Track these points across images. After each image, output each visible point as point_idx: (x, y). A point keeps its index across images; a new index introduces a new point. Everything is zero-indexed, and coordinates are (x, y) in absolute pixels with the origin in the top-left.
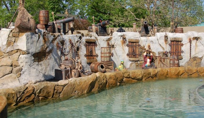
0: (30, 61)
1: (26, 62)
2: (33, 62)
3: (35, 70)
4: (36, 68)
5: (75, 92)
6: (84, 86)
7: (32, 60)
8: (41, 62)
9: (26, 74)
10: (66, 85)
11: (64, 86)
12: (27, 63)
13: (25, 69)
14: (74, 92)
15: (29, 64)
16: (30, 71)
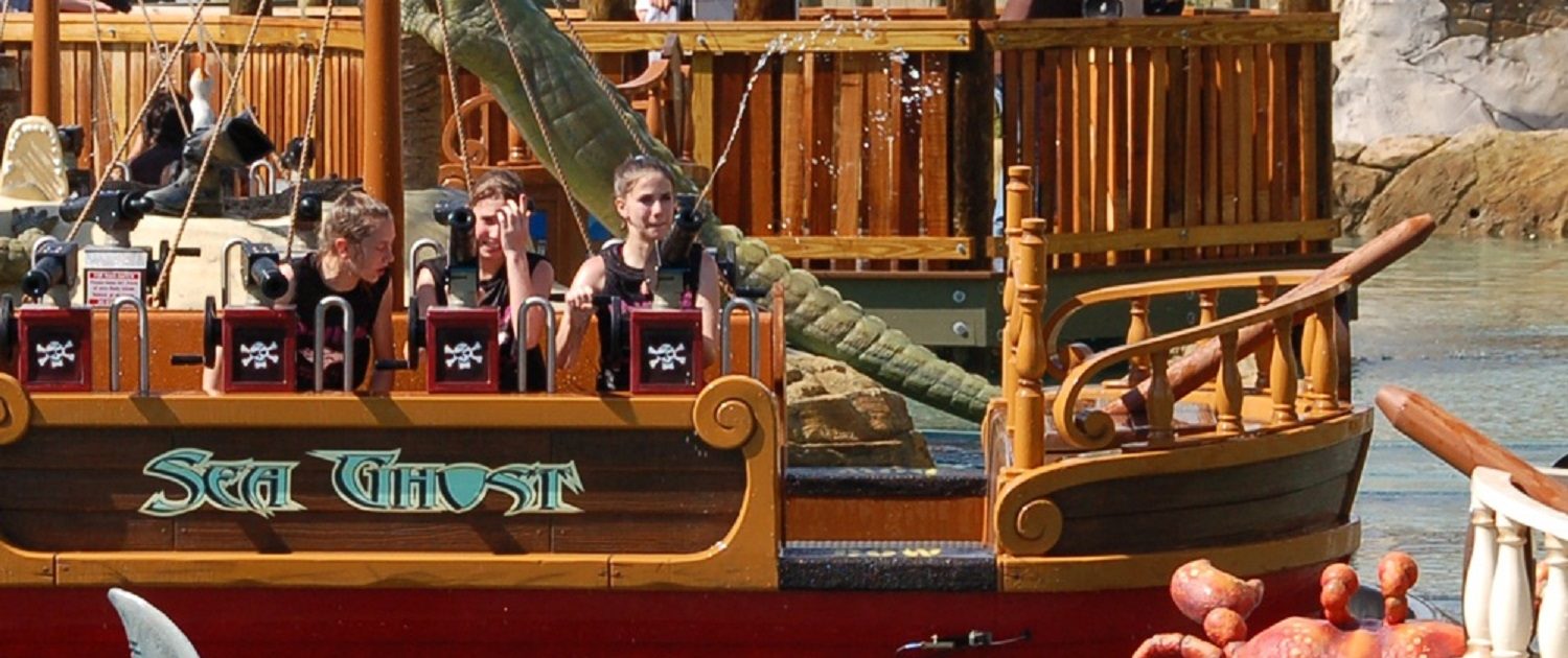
0: (1407, 25)
1: (1376, 34)
2: (1436, 35)
3: (1451, 90)
4: (1459, 78)
5: (1474, 213)
6: (1550, 185)
7: (1429, 22)
8: (1522, 40)
9: (1355, 112)
10: (1403, 167)
11: (1393, 171)
12: (1380, 41)
13: (1361, 74)
14: (1460, 214)
15: (1402, 43)
16: (1401, 97)
